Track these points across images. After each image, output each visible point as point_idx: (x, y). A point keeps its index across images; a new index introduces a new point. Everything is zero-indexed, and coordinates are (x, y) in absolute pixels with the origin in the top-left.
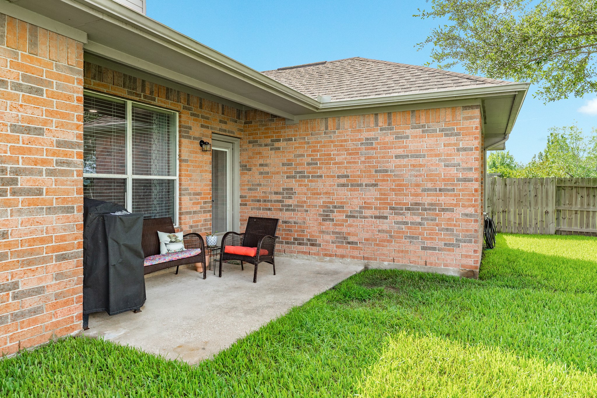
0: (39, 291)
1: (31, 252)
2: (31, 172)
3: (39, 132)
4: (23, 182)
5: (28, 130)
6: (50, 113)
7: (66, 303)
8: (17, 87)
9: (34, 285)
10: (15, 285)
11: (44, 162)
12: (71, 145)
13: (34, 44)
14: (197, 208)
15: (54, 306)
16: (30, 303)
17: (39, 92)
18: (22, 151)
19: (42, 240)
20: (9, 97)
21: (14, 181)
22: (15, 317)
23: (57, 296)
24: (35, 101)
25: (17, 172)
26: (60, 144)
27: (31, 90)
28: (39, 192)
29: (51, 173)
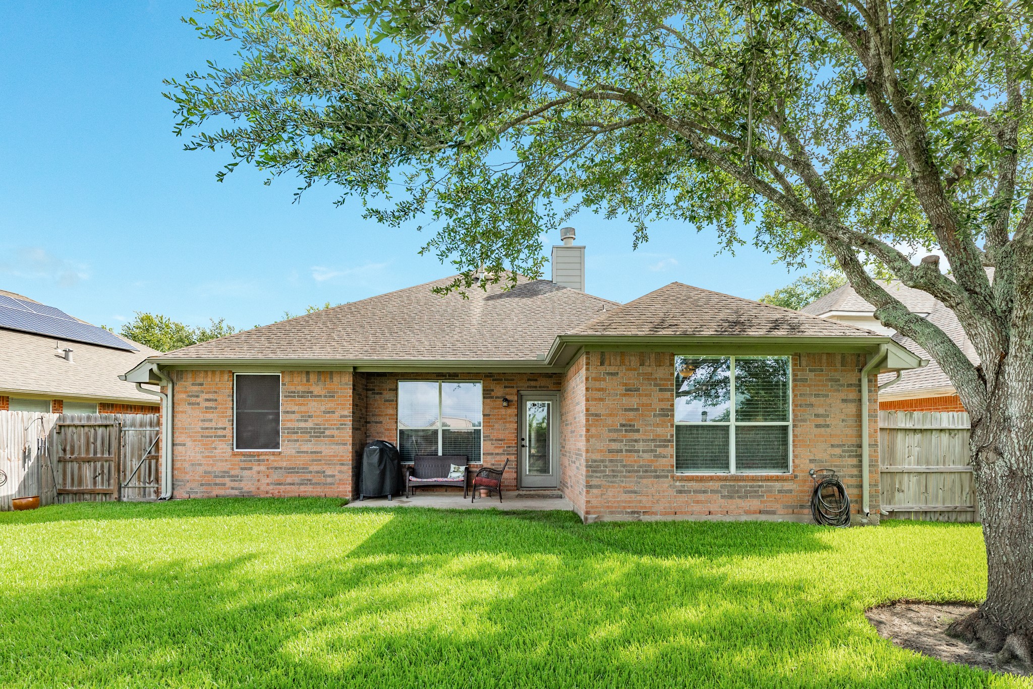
0: (333, 476)
1: (330, 461)
2: (330, 429)
3: (333, 412)
4: (327, 433)
5: (329, 412)
6: (338, 404)
7: (344, 484)
8: (325, 396)
9: (330, 473)
10: (324, 472)
11: (335, 424)
12: (346, 416)
13: (331, 378)
14: (501, 451)
15: (339, 484)
16: (329, 480)
17: (333, 397)
18: (327, 421)
19: (334, 456)
20: (323, 401)
21: (324, 432)
22: (324, 484)
23: (340, 480)
24: (331, 401)
25: (325, 429)
26: (341, 417)
27: (330, 396)
28: (333, 437)
29: (338, 429)
